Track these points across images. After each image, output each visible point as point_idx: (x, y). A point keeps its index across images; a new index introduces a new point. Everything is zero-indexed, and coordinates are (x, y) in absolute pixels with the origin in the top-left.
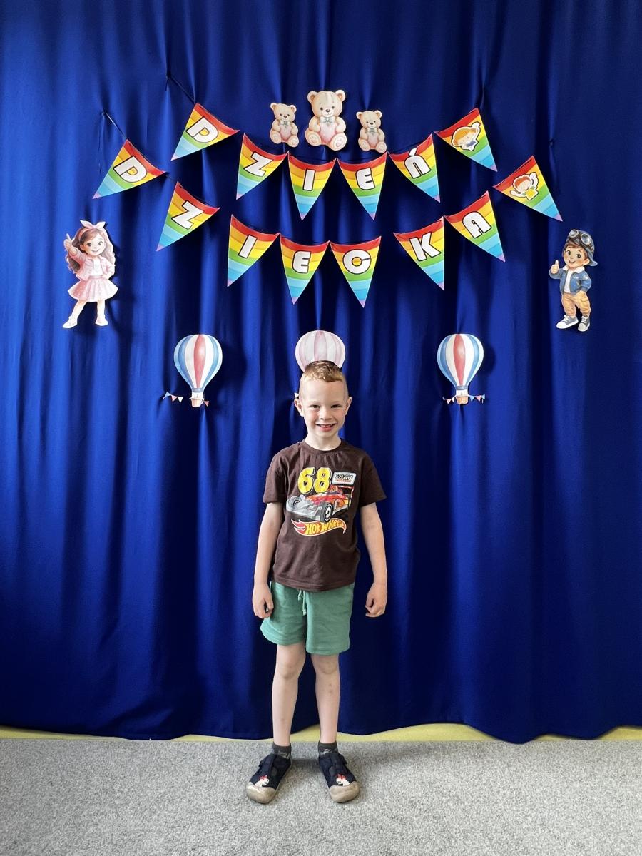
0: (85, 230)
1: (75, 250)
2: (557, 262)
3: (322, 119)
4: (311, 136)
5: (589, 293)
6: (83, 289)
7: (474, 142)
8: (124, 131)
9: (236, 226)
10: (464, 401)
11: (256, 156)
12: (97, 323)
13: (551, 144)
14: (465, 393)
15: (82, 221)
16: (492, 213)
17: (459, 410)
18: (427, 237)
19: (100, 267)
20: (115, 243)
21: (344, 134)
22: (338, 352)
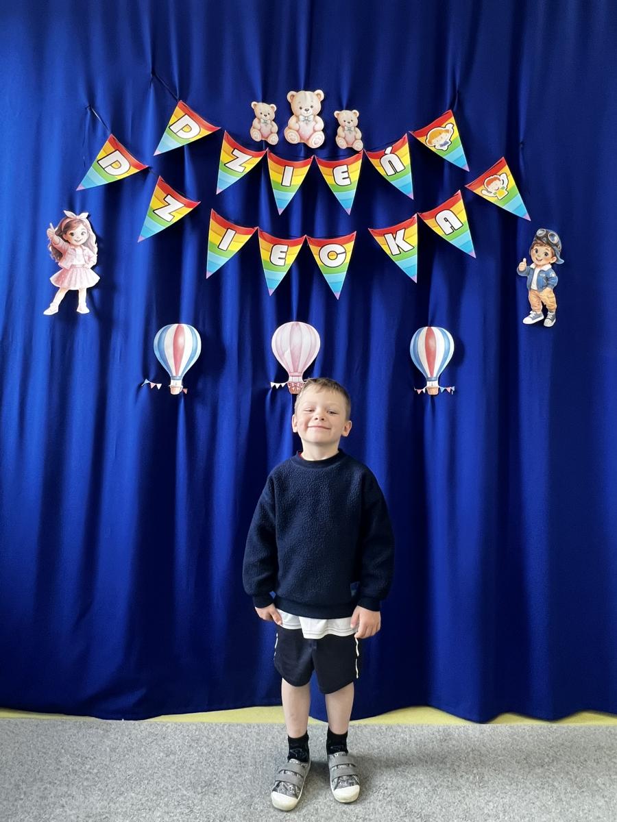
0: (68, 220)
1: (57, 239)
2: (525, 260)
3: (301, 118)
4: (290, 134)
5: (555, 290)
6: (65, 277)
7: (448, 143)
8: (108, 125)
9: (216, 220)
10: (434, 392)
11: (236, 152)
12: (78, 310)
13: (521, 146)
14: (436, 384)
15: (65, 211)
16: (464, 211)
17: (430, 401)
18: (400, 233)
19: (82, 256)
20: (99, 233)
21: (322, 133)
22: (313, 342)
